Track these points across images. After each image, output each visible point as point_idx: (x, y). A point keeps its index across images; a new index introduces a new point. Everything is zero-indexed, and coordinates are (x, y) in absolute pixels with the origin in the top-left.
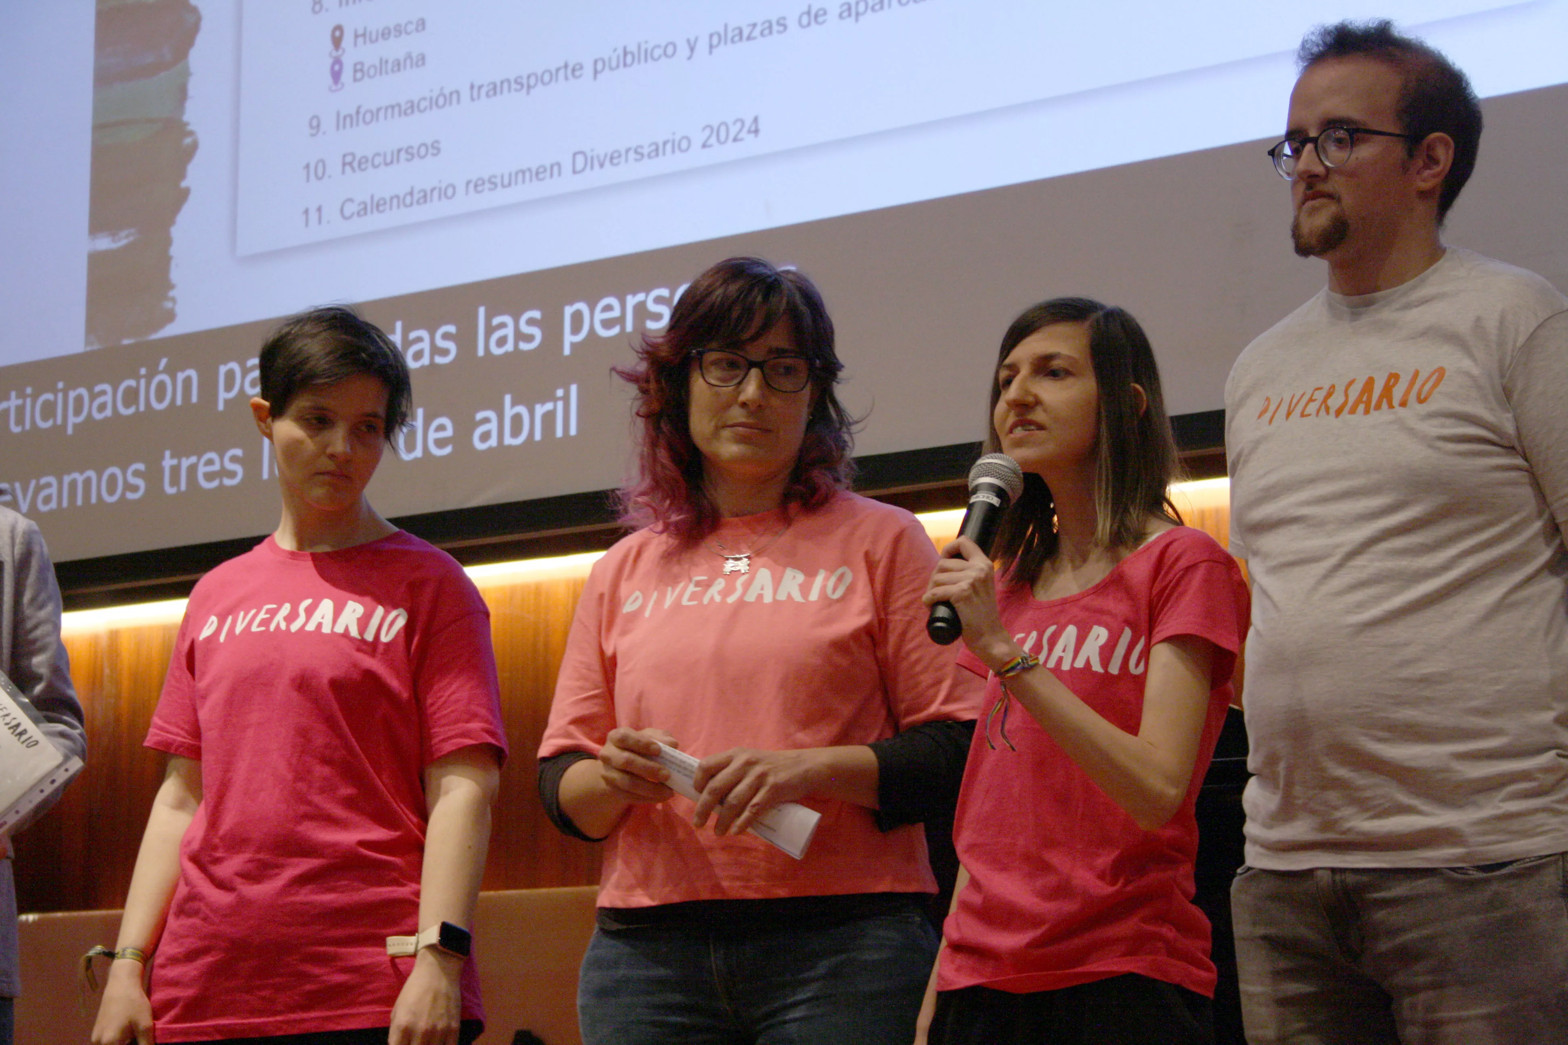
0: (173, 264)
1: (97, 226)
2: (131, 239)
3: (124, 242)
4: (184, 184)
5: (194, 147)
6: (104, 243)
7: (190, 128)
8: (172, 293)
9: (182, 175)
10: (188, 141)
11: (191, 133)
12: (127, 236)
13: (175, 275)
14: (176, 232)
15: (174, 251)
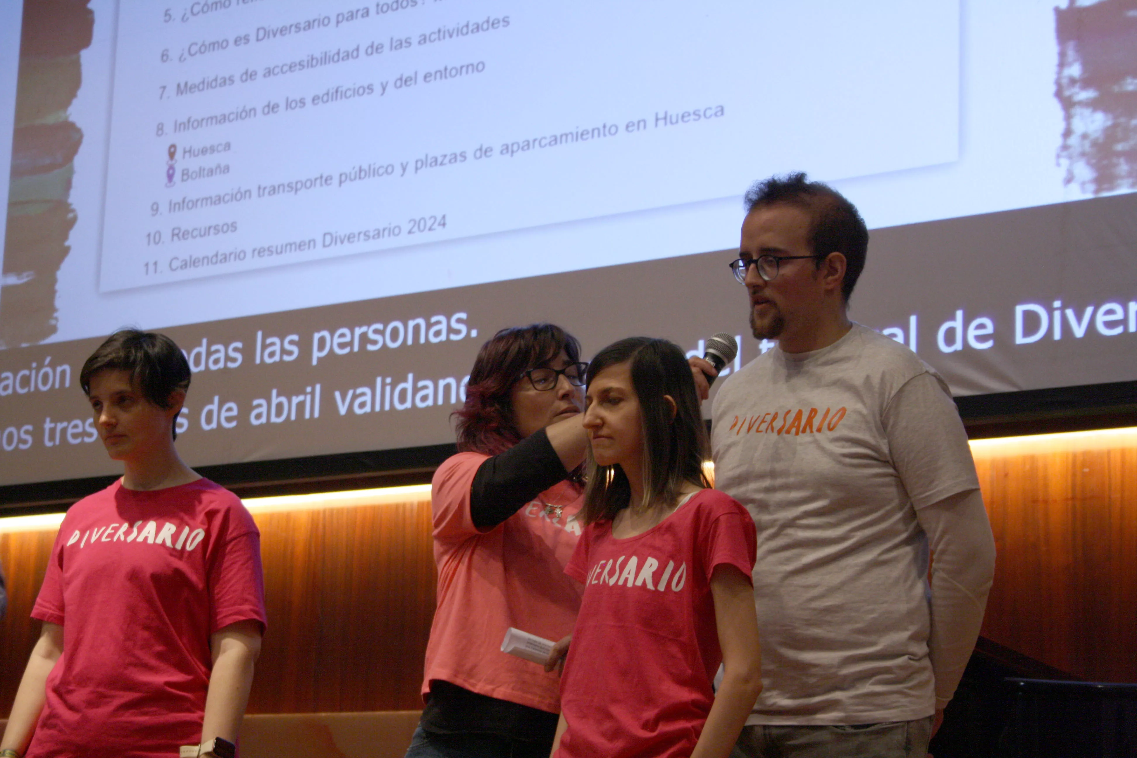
0: (58, 295)
1: (7, 270)
2: (29, 278)
3: (25, 280)
4: (67, 243)
5: (75, 219)
6: (12, 280)
7: (73, 207)
8: (56, 315)
9: (66, 237)
10: (71, 215)
11: (73, 211)
12: (27, 276)
13: (59, 303)
14: (60, 274)
15: (58, 287)
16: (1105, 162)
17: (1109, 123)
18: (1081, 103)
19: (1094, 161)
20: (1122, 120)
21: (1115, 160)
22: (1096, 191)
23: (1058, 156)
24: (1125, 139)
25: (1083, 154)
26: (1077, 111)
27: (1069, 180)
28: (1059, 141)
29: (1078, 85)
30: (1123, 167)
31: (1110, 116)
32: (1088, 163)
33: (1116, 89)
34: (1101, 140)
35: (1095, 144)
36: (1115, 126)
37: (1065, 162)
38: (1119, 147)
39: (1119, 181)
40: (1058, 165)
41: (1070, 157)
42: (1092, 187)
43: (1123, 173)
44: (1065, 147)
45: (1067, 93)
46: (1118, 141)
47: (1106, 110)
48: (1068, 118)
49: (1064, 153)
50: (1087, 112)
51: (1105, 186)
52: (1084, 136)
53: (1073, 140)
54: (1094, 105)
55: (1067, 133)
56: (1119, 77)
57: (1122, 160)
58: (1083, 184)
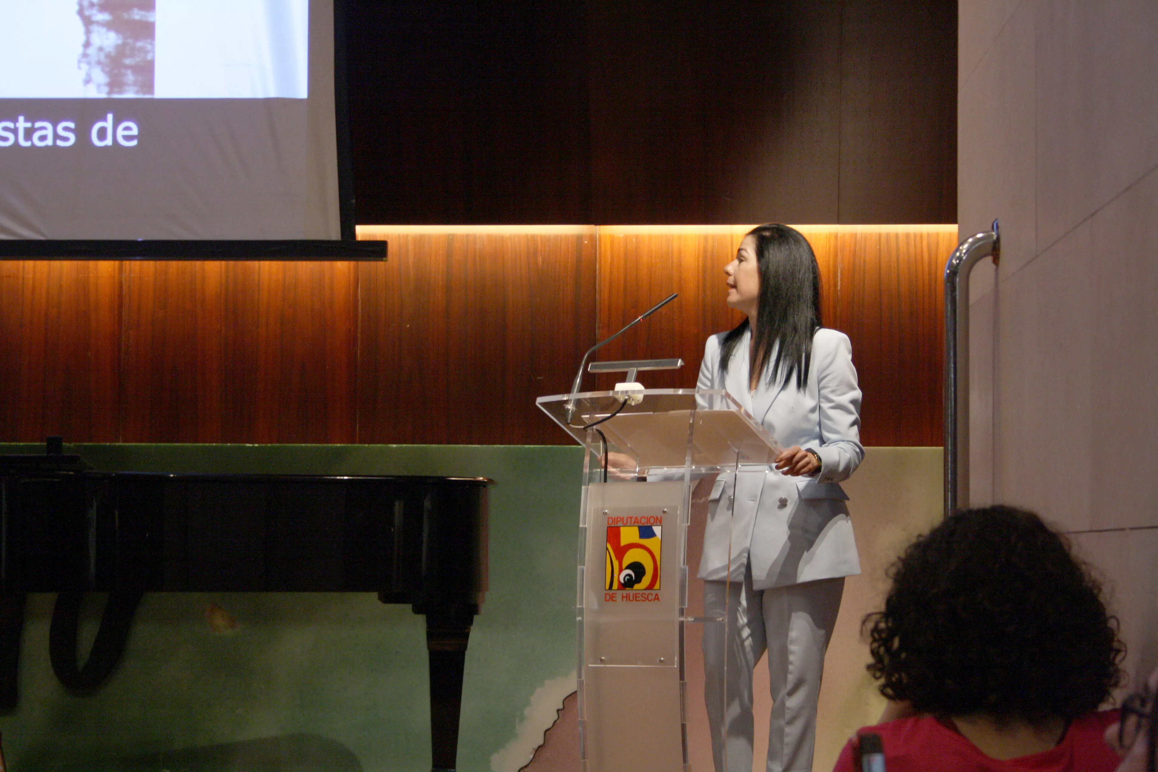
16: (116, 71)
17: (120, 42)
18: (97, 23)
19: (107, 69)
20: (130, 41)
21: (123, 71)
22: (109, 93)
23: (79, 62)
24: (132, 56)
25: (99, 63)
26: (95, 28)
27: (88, 81)
28: (80, 50)
29: (96, 8)
30: (130, 77)
31: (121, 36)
32: (103, 70)
33: (125, 16)
34: (113, 54)
35: (108, 56)
36: (124, 45)
37: (85, 67)
38: (127, 61)
39: (127, 88)
40: (79, 68)
41: (89, 63)
42: (106, 89)
43: (130, 82)
44: (85, 55)
45: (87, 13)
46: (126, 56)
47: (118, 31)
48: (88, 32)
49: (84, 60)
50: (103, 30)
51: (116, 90)
52: (101, 49)
53: (92, 51)
54: (109, 26)
55: (87, 44)
56: (129, 7)
57: (129, 72)
58: (99, 86)
